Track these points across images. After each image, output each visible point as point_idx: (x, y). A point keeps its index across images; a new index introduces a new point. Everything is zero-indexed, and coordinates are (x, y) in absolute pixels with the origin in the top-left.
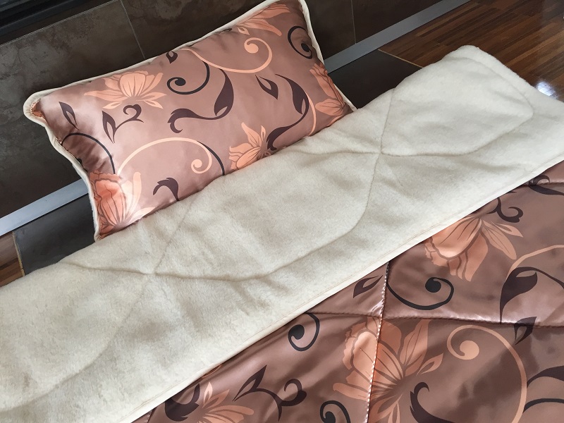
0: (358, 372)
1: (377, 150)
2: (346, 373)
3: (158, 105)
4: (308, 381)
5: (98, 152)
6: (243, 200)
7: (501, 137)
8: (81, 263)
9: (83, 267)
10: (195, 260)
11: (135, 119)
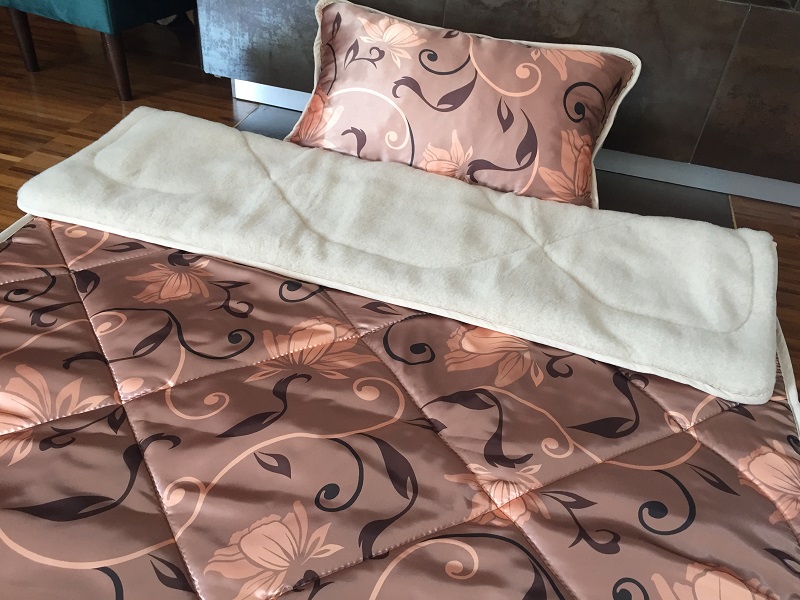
0: (290, 339)
1: (540, 242)
2: (283, 332)
3: (398, 63)
4: (257, 313)
5: (330, 70)
6: (391, 189)
7: (659, 320)
8: (249, 142)
9: (247, 144)
10: (307, 195)
11: (372, 61)
